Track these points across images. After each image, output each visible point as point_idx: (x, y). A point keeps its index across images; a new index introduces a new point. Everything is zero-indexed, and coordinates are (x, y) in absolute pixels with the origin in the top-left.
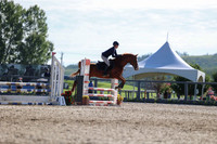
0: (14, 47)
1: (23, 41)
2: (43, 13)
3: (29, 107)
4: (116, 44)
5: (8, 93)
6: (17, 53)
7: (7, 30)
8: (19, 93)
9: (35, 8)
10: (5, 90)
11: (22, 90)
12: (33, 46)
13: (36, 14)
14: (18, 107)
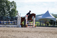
0: (8, 12)
1: (10, 10)
2: (15, 3)
3: (12, 28)
4: (30, 11)
5: (6, 24)
6: (9, 14)
7: (6, 7)
8: (9, 24)
9: (13, 2)
10: (6, 23)
11: (10, 23)
12: (13, 12)
13: (14, 3)
14: (9, 28)
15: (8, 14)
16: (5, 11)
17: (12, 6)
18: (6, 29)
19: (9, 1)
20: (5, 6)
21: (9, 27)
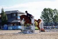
15: (51, 20)
16: (49, 18)
17: (55, 13)
18: (52, 33)
19: (52, 9)
20: (49, 14)
21: (54, 31)
